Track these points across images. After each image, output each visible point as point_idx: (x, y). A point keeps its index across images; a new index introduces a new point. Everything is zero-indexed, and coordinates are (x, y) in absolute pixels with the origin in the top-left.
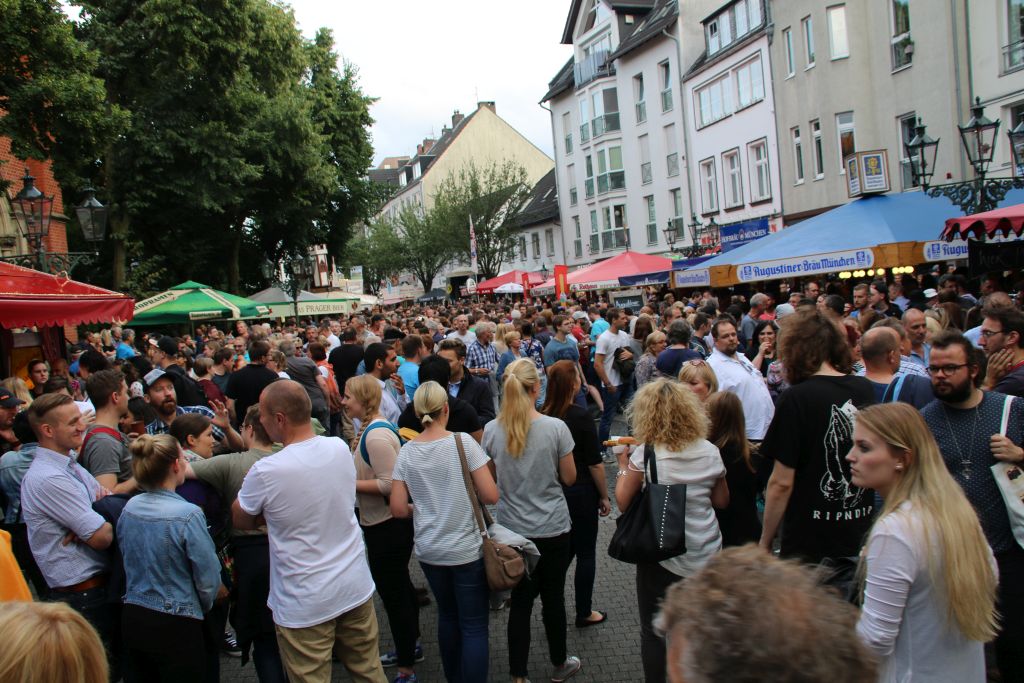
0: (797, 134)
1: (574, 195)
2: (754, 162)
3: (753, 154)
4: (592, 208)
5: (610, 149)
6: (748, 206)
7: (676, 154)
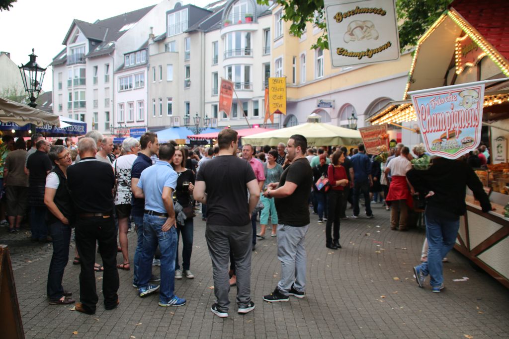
1: (61, 107)
2: (139, 108)
6: (135, 122)
7: (109, 99)
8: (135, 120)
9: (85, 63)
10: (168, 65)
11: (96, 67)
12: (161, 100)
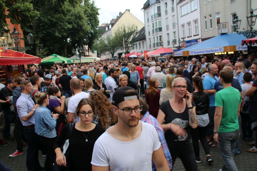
0: (206, 18)
1: (149, 33)
2: (195, 25)
3: (194, 23)
4: (154, 36)
5: (159, 21)
6: (193, 36)
7: (175, 23)
9: (160, 2)
11: (166, 3)
12: (211, 16)
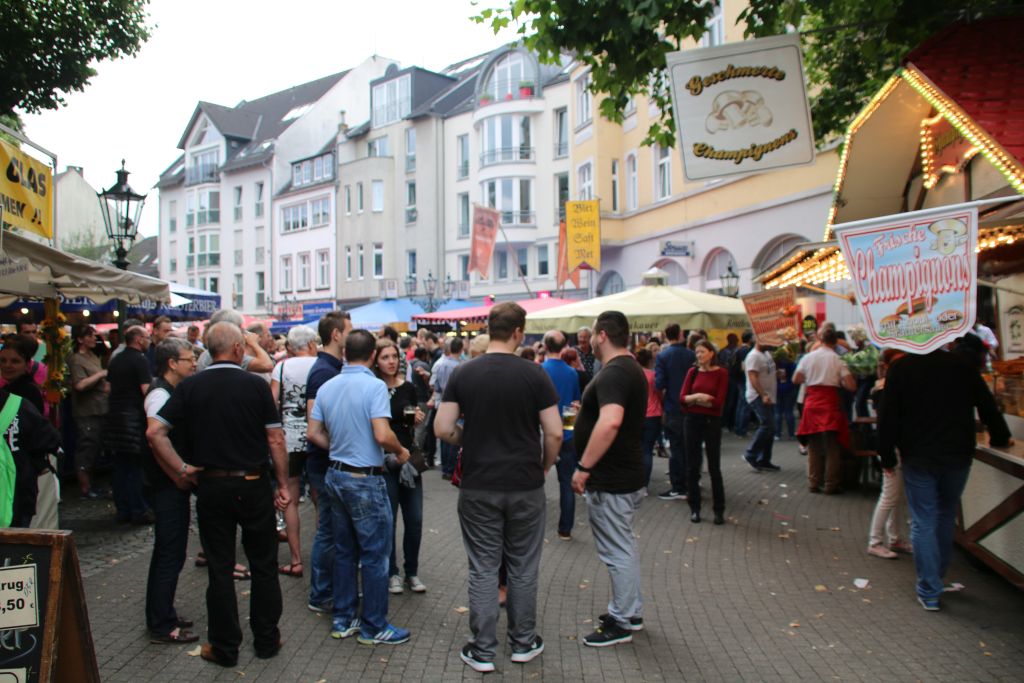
0: (349, 250)
1: (174, 265)
2: (320, 263)
5: (212, 236)
6: (313, 291)
7: (263, 248)
8: (313, 288)
9: (218, 181)
10: (374, 181)
11: (240, 189)
12: (361, 248)
